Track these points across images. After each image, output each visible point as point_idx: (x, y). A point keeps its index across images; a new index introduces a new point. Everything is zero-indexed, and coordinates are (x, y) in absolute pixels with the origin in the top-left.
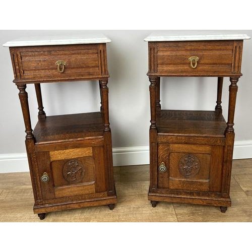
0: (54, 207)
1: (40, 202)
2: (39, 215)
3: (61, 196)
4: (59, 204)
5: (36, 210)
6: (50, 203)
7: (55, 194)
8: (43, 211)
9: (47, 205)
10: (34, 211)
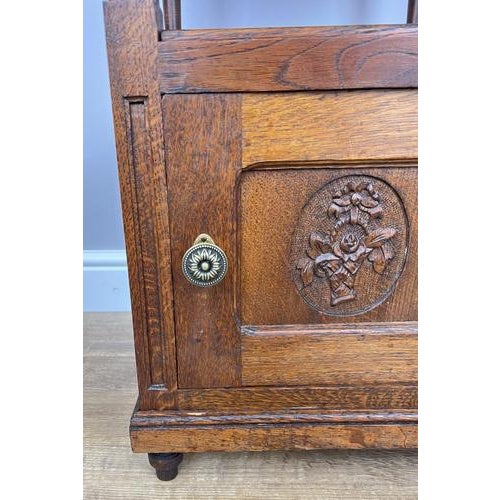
0: (228, 432)
1: (166, 397)
2: (153, 457)
3: (267, 377)
4: (256, 418)
5: (144, 435)
6: (211, 409)
7: (239, 365)
8: (176, 442)
9: (196, 416)
10: (134, 438)
